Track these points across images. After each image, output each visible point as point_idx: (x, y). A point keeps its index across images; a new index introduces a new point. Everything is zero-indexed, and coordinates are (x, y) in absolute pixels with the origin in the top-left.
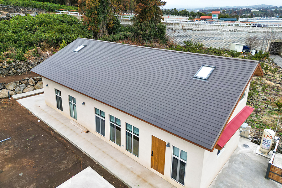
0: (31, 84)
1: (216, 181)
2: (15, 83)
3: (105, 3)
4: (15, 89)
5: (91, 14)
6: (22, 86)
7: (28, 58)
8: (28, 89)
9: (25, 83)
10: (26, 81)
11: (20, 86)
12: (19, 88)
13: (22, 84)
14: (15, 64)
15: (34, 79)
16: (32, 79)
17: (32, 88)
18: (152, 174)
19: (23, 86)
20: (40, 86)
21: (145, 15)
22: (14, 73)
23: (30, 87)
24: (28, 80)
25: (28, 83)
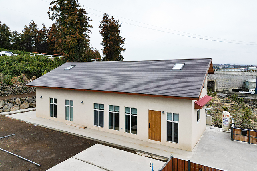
0: (17, 103)
2: (4, 101)
5: (69, 51)
7: (14, 82)
8: (15, 108)
9: (12, 102)
10: (14, 100)
11: (8, 104)
12: (6, 106)
14: (3, 87)
15: (20, 99)
16: (19, 99)
17: (18, 108)
19: (10, 105)
20: (25, 106)
21: (111, 56)
22: (2, 94)
23: (16, 107)
24: (15, 99)
25: (15, 102)
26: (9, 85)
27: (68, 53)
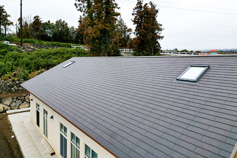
2: (12, 98)
4: (11, 104)
6: (18, 102)
8: (24, 105)
13: (19, 100)
16: (29, 96)
17: (27, 105)
22: (16, 90)
24: (25, 96)
25: (25, 100)
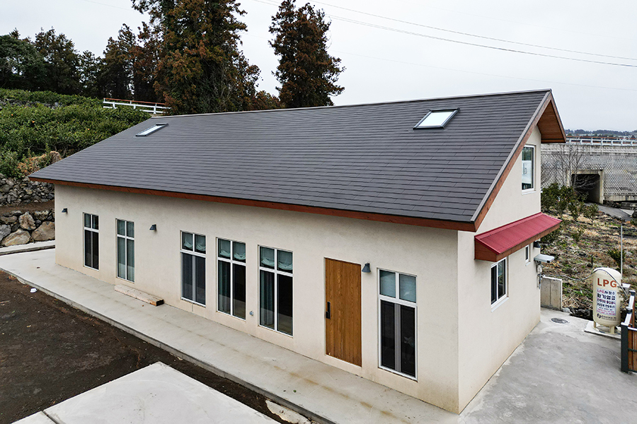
0: (24, 226)
1: (499, 378)
3: (213, 75)
5: (184, 93)
6: (1, 229)
7: (26, 171)
9: (10, 223)
10: (14, 218)
13: (3, 223)
15: (33, 216)
16: (30, 216)
17: (25, 237)
18: (331, 370)
19: (4, 230)
20: (45, 233)
23: (20, 234)
24: (18, 215)
25: (19, 223)
26: (13, 177)
27: (181, 96)
